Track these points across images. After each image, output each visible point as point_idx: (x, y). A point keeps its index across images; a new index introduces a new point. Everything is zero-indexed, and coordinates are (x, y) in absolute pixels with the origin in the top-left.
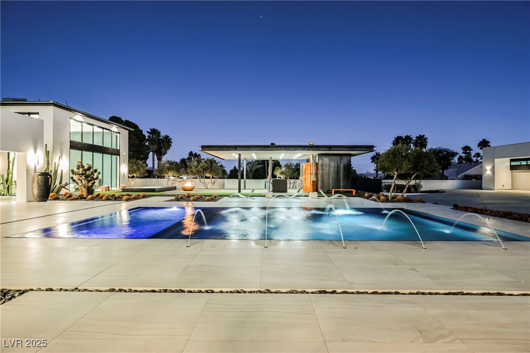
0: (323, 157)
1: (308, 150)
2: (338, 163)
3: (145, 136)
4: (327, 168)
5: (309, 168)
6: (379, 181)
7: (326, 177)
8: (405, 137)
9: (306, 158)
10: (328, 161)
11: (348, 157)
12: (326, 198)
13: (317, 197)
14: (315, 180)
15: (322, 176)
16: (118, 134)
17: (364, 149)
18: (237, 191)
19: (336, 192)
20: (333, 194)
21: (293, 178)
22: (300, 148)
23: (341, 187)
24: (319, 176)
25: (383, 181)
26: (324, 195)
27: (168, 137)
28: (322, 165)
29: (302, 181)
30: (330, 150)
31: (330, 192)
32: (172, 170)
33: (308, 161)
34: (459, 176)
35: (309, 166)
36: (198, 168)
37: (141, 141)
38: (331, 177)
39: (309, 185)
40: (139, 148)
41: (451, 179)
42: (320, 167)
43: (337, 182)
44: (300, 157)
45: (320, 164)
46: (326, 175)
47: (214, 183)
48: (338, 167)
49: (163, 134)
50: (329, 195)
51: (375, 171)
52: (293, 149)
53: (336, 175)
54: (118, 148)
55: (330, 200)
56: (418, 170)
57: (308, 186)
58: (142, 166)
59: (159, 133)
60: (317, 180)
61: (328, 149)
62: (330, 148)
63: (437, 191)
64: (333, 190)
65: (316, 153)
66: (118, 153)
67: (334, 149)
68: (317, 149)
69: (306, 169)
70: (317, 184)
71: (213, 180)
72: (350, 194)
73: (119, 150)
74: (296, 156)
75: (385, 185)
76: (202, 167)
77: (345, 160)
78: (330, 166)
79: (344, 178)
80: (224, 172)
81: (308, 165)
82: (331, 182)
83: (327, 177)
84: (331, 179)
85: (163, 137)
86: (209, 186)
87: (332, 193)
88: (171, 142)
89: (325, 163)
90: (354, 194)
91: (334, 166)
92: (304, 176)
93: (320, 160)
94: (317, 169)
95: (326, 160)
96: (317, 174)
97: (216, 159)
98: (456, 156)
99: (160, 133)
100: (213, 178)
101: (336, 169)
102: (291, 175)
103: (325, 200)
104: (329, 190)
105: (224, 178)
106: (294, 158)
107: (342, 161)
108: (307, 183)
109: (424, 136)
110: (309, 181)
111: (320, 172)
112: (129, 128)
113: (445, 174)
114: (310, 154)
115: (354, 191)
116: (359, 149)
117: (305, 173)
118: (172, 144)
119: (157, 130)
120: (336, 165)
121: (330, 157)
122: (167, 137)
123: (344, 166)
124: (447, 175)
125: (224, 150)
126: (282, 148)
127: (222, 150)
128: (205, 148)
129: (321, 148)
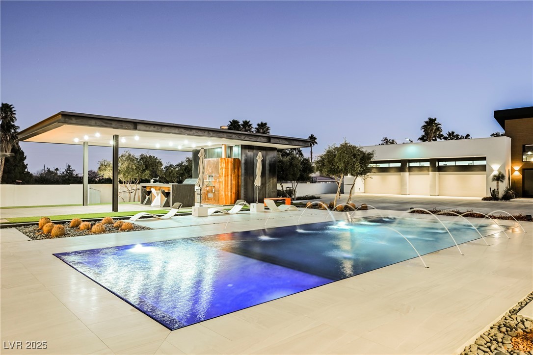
0: (247, 151)
4: (252, 168)
5: (230, 167)
7: (250, 181)
8: (242, 122)
10: (252, 157)
11: (274, 152)
15: (246, 179)
23: (267, 195)
24: (243, 179)
28: (246, 163)
35: (230, 164)
39: (229, 194)
42: (243, 165)
45: (243, 161)
48: (263, 167)
69: (223, 168)
77: (271, 156)
78: (254, 164)
81: (228, 163)
89: (249, 160)
93: (243, 155)
95: (250, 154)
107: (267, 158)
108: (225, 190)
109: (266, 124)
110: (229, 187)
111: (243, 172)
114: (223, 144)
121: (255, 151)
123: (270, 165)
125: (113, 126)
126: (210, 132)
127: (108, 125)
128: (72, 120)
129: (260, 138)
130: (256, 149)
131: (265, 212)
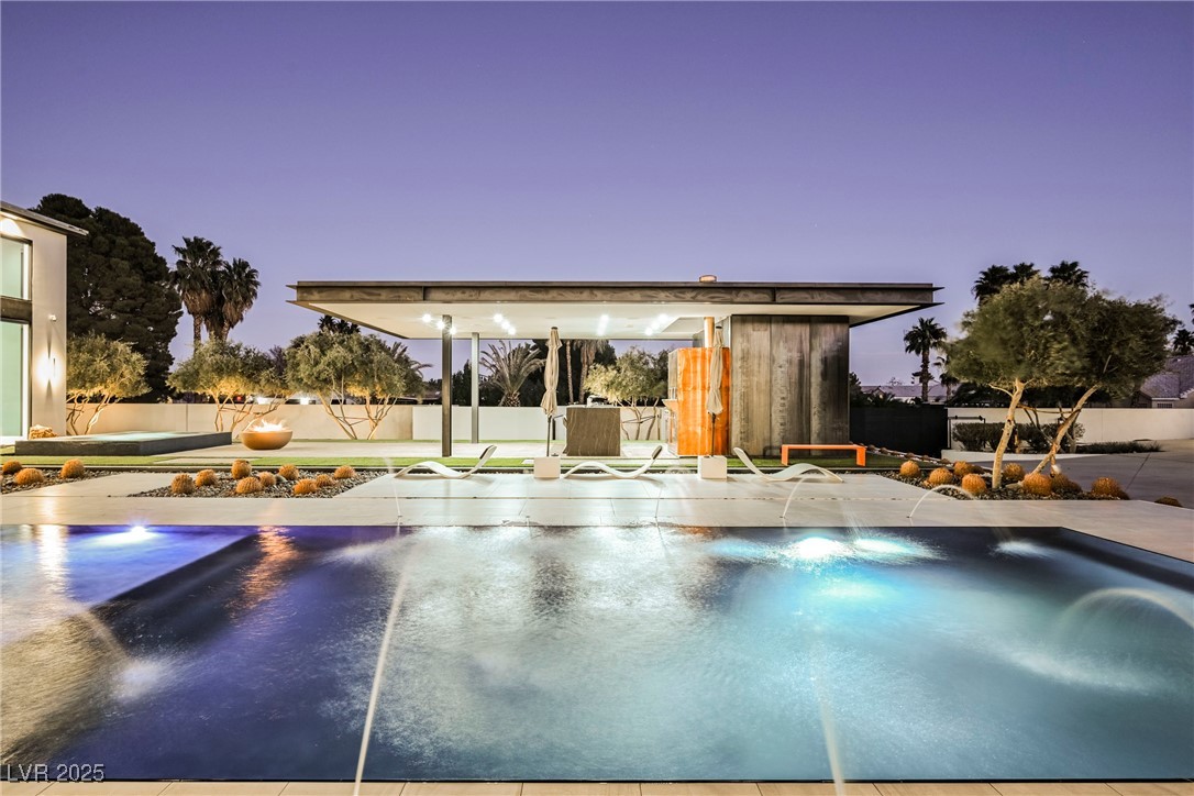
0: (749, 328)
1: (694, 300)
2: (801, 351)
3: (162, 261)
4: (765, 368)
5: (699, 368)
6: (939, 413)
7: (758, 401)
8: (1016, 268)
9: (689, 333)
10: (766, 343)
11: (839, 328)
12: (756, 480)
13: (726, 475)
14: (719, 410)
15: (745, 396)
16: (26, 246)
17: (896, 297)
18: (437, 450)
19: (796, 457)
20: (784, 461)
21: (651, 403)
22: (662, 295)
23: (814, 436)
24: (736, 396)
25: (952, 412)
26: (750, 465)
27: (245, 265)
28: (745, 358)
29: (672, 413)
30: (774, 302)
31: (775, 452)
32: (229, 375)
33: (697, 341)
34: (1185, 396)
35: (699, 361)
36: (321, 367)
37: (149, 279)
38: (777, 401)
39: (699, 430)
40: (141, 300)
41: (1160, 406)
42: (737, 364)
43: (800, 417)
44: (669, 329)
45: (737, 353)
46: (759, 391)
47: (376, 421)
48: (803, 365)
49: (227, 257)
50: (770, 464)
51: (917, 379)
52: (637, 295)
53: (795, 391)
54: (26, 298)
55: (772, 489)
56: (1100, 376)
57: (695, 433)
58: (127, 361)
59: (216, 252)
60: (727, 412)
61: (767, 297)
62: (773, 292)
63: (1133, 448)
64: (785, 447)
65: (721, 312)
66: (24, 314)
67: (789, 296)
68: (728, 297)
69: (686, 370)
70: (728, 425)
71: (373, 409)
72: (848, 461)
73: (29, 304)
74: (654, 323)
75: (959, 427)
76: (332, 364)
77: (827, 337)
78: (772, 360)
79: (824, 404)
80: (413, 382)
81: (695, 358)
82: (777, 420)
83: (764, 399)
84: (776, 407)
85: (228, 267)
86: (363, 430)
87: (779, 458)
88: (256, 284)
89: (754, 351)
90: (861, 460)
91: (790, 362)
92: (681, 398)
93: (738, 340)
94: (727, 372)
95: (760, 337)
96: (725, 390)
97: (383, 337)
98: (1173, 329)
99: (218, 254)
100: (374, 401)
101: (795, 370)
102: (644, 390)
103: (755, 488)
104: (771, 448)
105: (415, 403)
106: (649, 333)
107: (816, 342)
108: (691, 421)
109: (1075, 264)
110: (699, 415)
111: (737, 381)
112: (66, 226)
113: (1142, 389)
114: (704, 316)
115: (861, 450)
116: (879, 297)
117: (684, 385)
118: (259, 290)
119: (210, 244)
120: (796, 356)
121: (774, 327)
122: (243, 265)
123: (825, 361)
124: (1149, 394)
125: (383, 297)
126: (595, 292)
127: (374, 298)
128: (312, 294)
129: (742, 293)
130: (777, 322)
131: (729, 479)
